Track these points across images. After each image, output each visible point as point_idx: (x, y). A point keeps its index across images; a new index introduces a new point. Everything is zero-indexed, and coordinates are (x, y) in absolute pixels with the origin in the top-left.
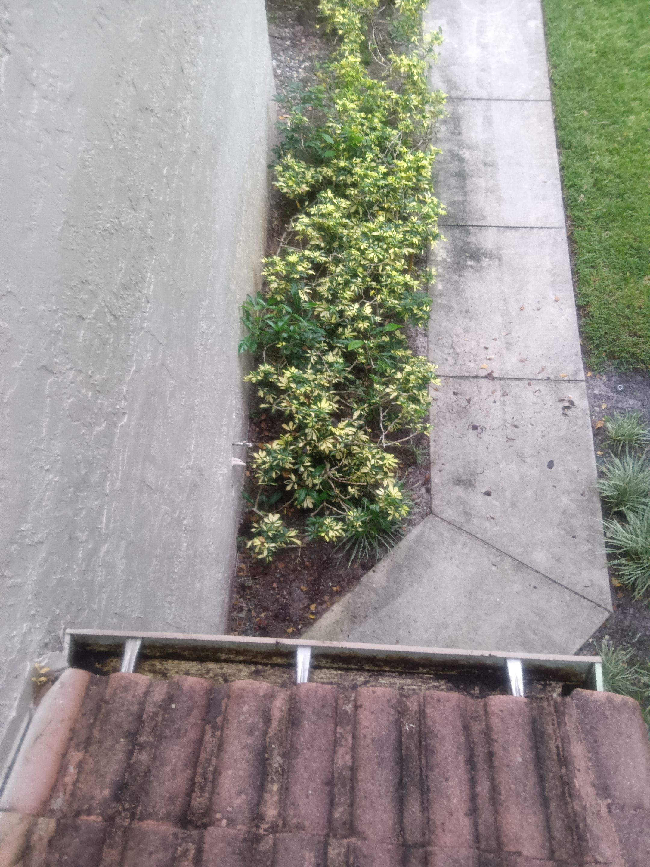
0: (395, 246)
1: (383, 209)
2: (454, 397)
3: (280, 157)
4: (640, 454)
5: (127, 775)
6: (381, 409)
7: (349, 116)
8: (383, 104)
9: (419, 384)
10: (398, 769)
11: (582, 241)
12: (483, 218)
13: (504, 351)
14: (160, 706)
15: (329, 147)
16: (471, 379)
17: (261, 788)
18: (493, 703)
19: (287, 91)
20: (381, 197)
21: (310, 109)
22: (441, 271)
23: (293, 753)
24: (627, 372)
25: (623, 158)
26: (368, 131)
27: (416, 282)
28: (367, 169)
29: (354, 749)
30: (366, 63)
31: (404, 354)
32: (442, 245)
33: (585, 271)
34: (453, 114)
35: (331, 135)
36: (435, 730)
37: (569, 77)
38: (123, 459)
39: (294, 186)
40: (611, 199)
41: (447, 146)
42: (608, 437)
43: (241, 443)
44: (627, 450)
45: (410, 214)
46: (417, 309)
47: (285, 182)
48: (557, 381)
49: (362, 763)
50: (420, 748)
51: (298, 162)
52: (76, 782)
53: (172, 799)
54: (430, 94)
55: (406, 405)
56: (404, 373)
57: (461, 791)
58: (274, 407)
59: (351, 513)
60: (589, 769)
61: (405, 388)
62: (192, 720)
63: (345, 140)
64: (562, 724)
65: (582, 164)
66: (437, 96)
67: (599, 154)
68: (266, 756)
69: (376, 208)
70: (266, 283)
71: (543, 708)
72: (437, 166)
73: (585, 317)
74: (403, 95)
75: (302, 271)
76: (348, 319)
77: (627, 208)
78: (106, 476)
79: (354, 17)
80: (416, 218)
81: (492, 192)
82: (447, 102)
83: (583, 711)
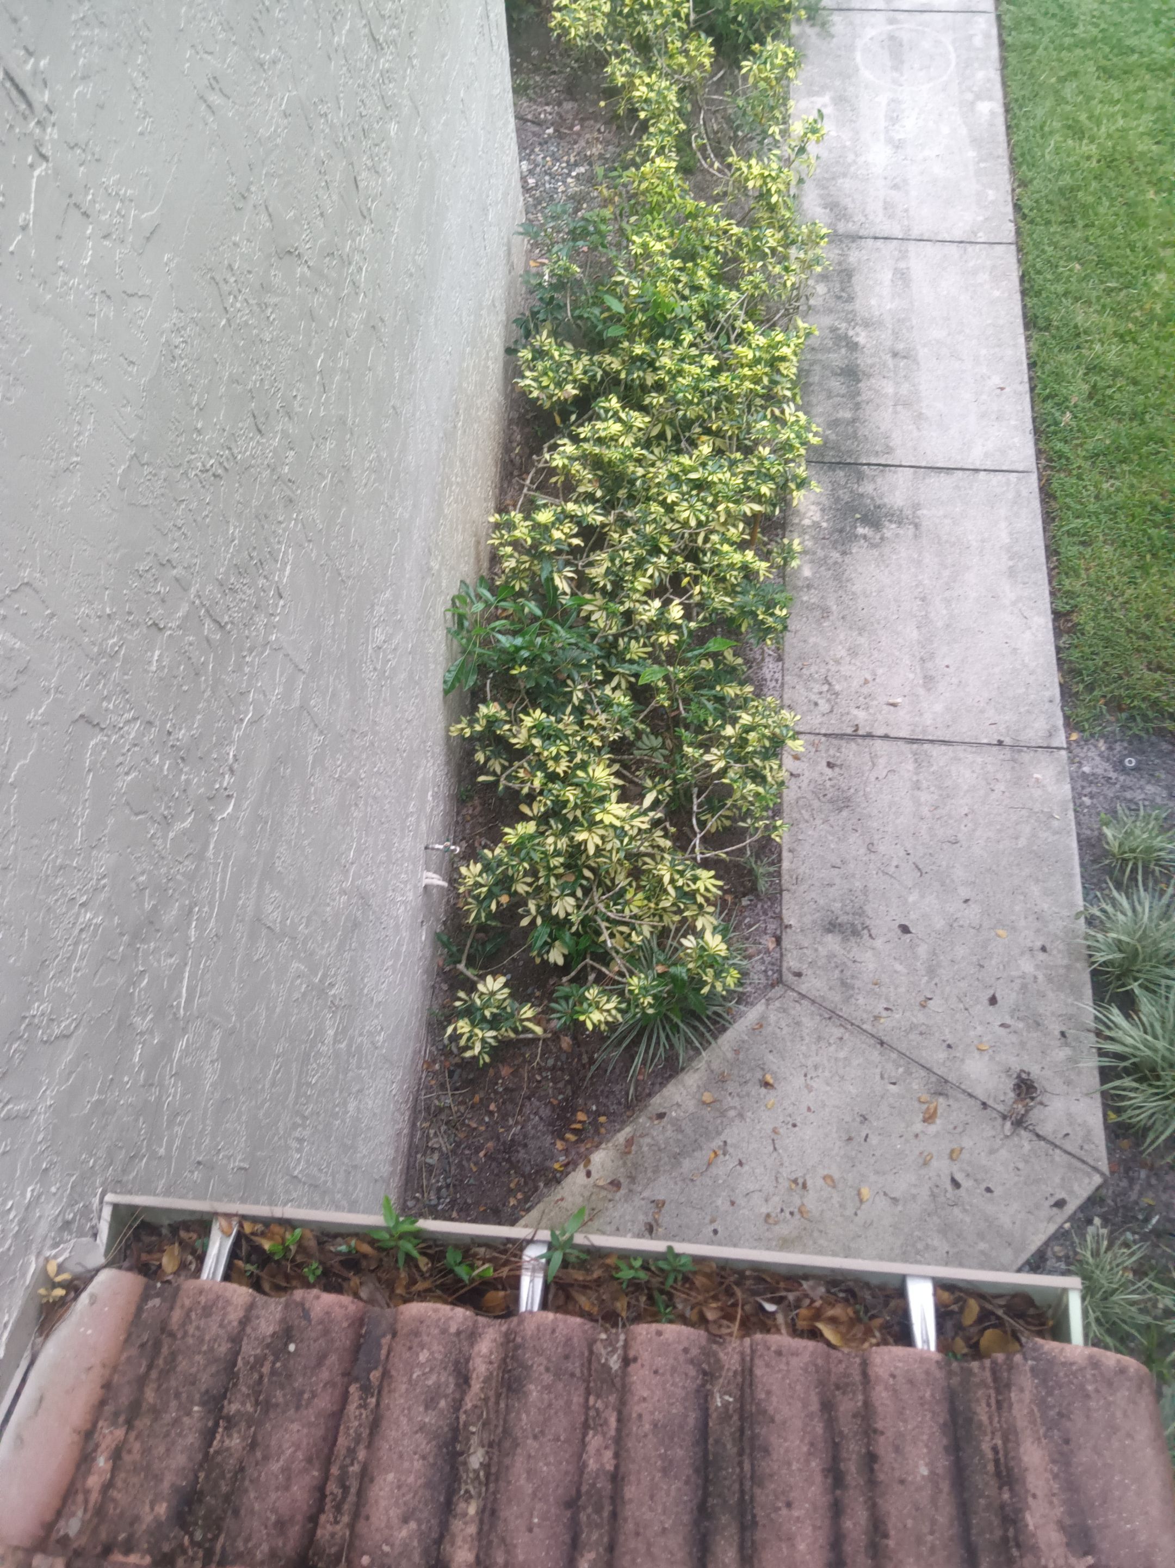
0: (728, 499)
1: (708, 431)
2: (829, 772)
3: (528, 334)
4: (1163, 886)
5: (202, 1475)
6: (695, 790)
7: (652, 265)
8: (714, 245)
9: (764, 747)
10: (700, 1481)
11: (1067, 496)
12: (889, 450)
13: (921, 691)
14: (268, 1346)
15: (615, 319)
16: (860, 741)
17: (447, 1510)
18: (878, 1360)
19: (546, 217)
20: (706, 411)
21: (585, 249)
22: (809, 544)
23: (507, 1444)
24: (1143, 734)
25: (1142, 348)
26: (687, 292)
27: (764, 565)
28: (682, 360)
29: (619, 1440)
30: (685, 170)
31: (738, 692)
32: (812, 497)
33: (1070, 550)
34: (840, 264)
35: (620, 299)
36: (771, 1410)
37: (1048, 202)
38: (223, 880)
39: (552, 387)
40: (1120, 421)
41: (827, 321)
42: (1107, 853)
43: (441, 847)
44: (1140, 878)
45: (756, 443)
46: (764, 613)
47: (535, 379)
48: (1017, 747)
49: (633, 1467)
50: (741, 1440)
51: (560, 345)
52: (107, 1487)
53: (281, 1525)
54: (799, 227)
55: (740, 784)
56: (737, 726)
57: (815, 1528)
58: (503, 782)
59: (635, 981)
60: (1054, 1495)
61: (739, 753)
62: (325, 1374)
63: (645, 307)
64: (1005, 1405)
65: (1069, 357)
66: (811, 232)
67: (1100, 340)
68: (458, 1447)
69: (697, 430)
70: (495, 559)
71: (970, 1372)
72: (809, 356)
73: (1068, 633)
74: (751, 229)
75: (560, 539)
76: (641, 627)
77: (1150, 438)
78: (190, 911)
79: (668, 89)
80: (768, 450)
81: (907, 404)
82: (830, 242)
83: (1044, 1381)
